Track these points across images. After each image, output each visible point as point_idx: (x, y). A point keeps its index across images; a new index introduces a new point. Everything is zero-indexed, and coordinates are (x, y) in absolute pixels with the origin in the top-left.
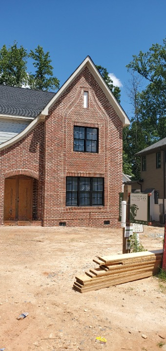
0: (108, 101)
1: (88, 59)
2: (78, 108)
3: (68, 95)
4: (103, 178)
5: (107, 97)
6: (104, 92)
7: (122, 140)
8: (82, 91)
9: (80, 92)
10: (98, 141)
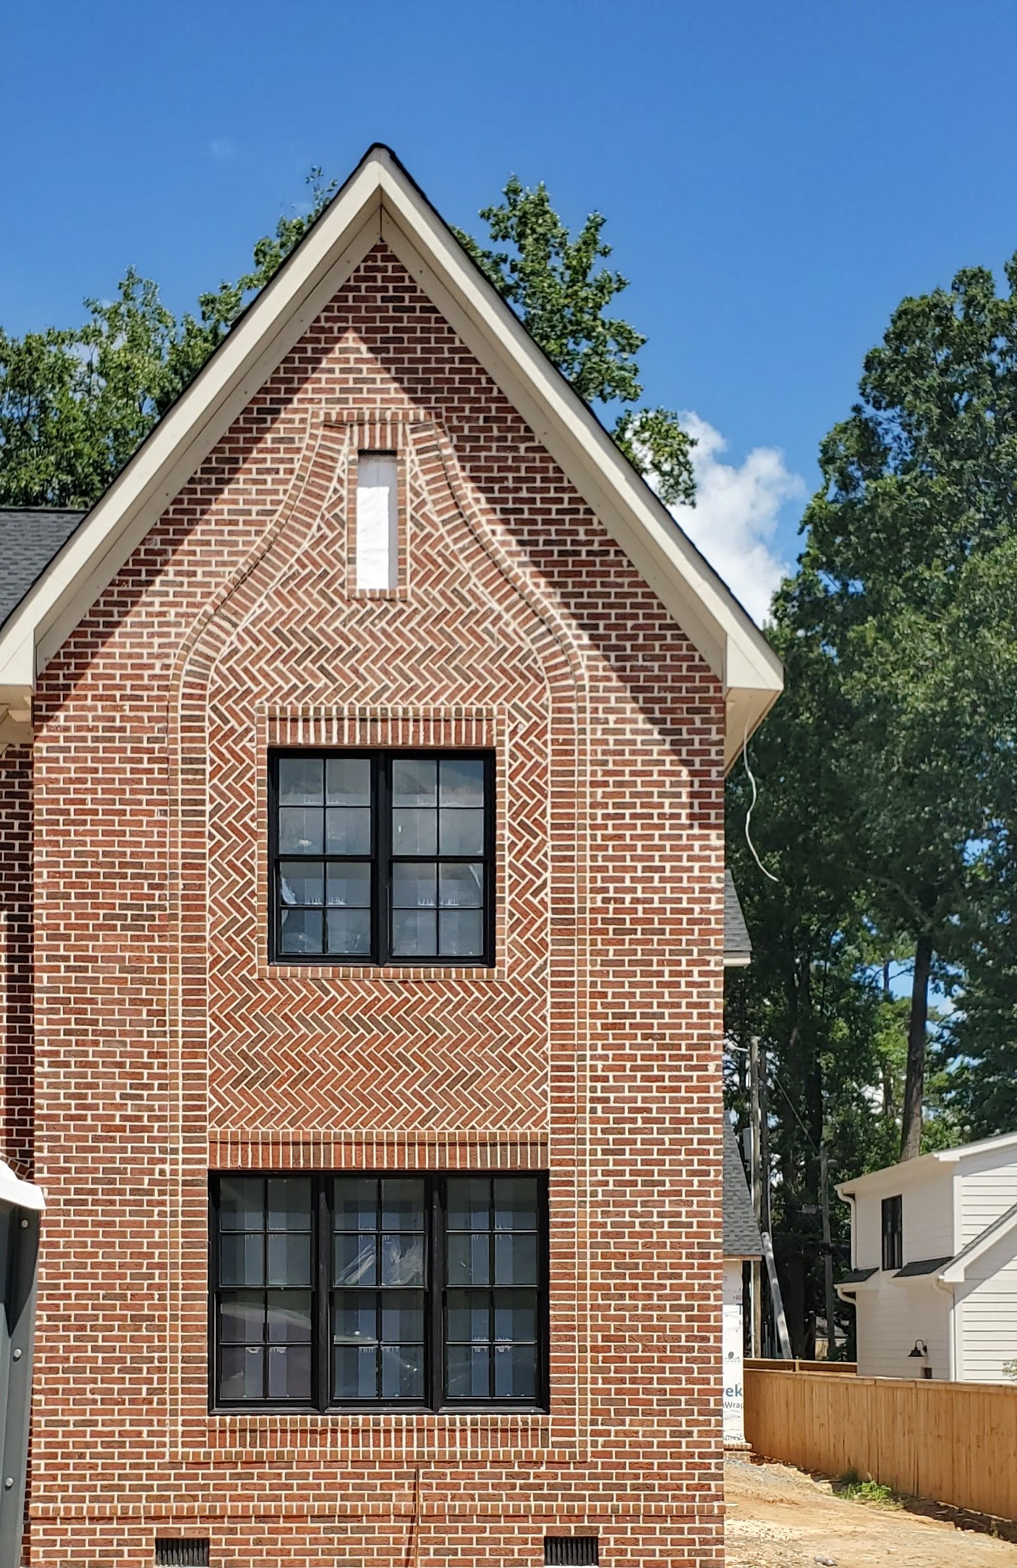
0: (579, 510)
1: (376, 174)
2: (310, 600)
3: (221, 507)
4: (542, 1177)
5: (571, 474)
6: (540, 438)
7: (716, 839)
8: (346, 453)
9: (325, 466)
10: (489, 860)
